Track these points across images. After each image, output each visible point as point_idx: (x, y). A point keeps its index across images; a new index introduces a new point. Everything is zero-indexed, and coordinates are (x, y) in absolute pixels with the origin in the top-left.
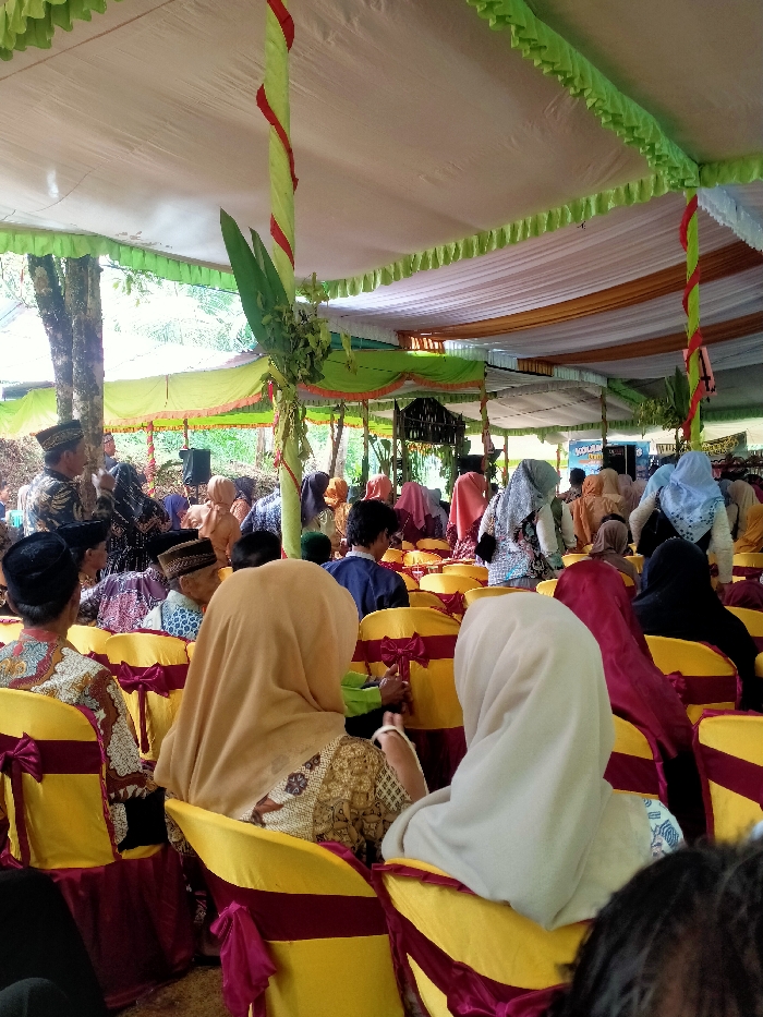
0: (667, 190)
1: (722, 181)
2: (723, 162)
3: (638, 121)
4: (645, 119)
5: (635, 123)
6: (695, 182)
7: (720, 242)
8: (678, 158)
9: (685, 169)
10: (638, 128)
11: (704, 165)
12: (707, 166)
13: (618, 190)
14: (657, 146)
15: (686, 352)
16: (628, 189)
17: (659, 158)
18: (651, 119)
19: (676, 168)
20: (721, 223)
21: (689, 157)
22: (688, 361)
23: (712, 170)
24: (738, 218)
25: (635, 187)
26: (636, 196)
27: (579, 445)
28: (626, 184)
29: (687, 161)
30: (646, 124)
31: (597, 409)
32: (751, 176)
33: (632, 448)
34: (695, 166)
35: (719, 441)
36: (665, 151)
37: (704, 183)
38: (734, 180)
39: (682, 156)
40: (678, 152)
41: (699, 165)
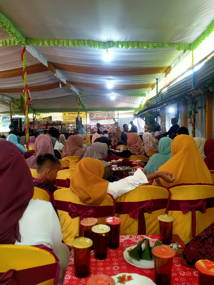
0: (17, 44)
1: (32, 44)
2: (32, 39)
3: (4, 21)
4: (7, 21)
5: (3, 21)
6: (25, 43)
7: (35, 62)
8: (19, 35)
9: (21, 38)
10: (4, 23)
11: (27, 39)
12: (28, 40)
13: (3, 41)
14: (11, 30)
15: (23, 91)
16: (6, 41)
17: (13, 33)
18: (9, 22)
19: (18, 38)
20: (34, 57)
21: (23, 36)
22: (24, 93)
23: (29, 41)
24: (39, 56)
25: (8, 41)
26: (8, 44)
27: (5, 118)
28: (5, 40)
29: (22, 37)
30: (7, 22)
31: (9, 107)
32: (40, 44)
33: (21, 119)
34: (25, 39)
35: (45, 118)
36: (14, 32)
37: (27, 44)
38: (35, 44)
39: (20, 35)
40: (19, 33)
41: (26, 38)
